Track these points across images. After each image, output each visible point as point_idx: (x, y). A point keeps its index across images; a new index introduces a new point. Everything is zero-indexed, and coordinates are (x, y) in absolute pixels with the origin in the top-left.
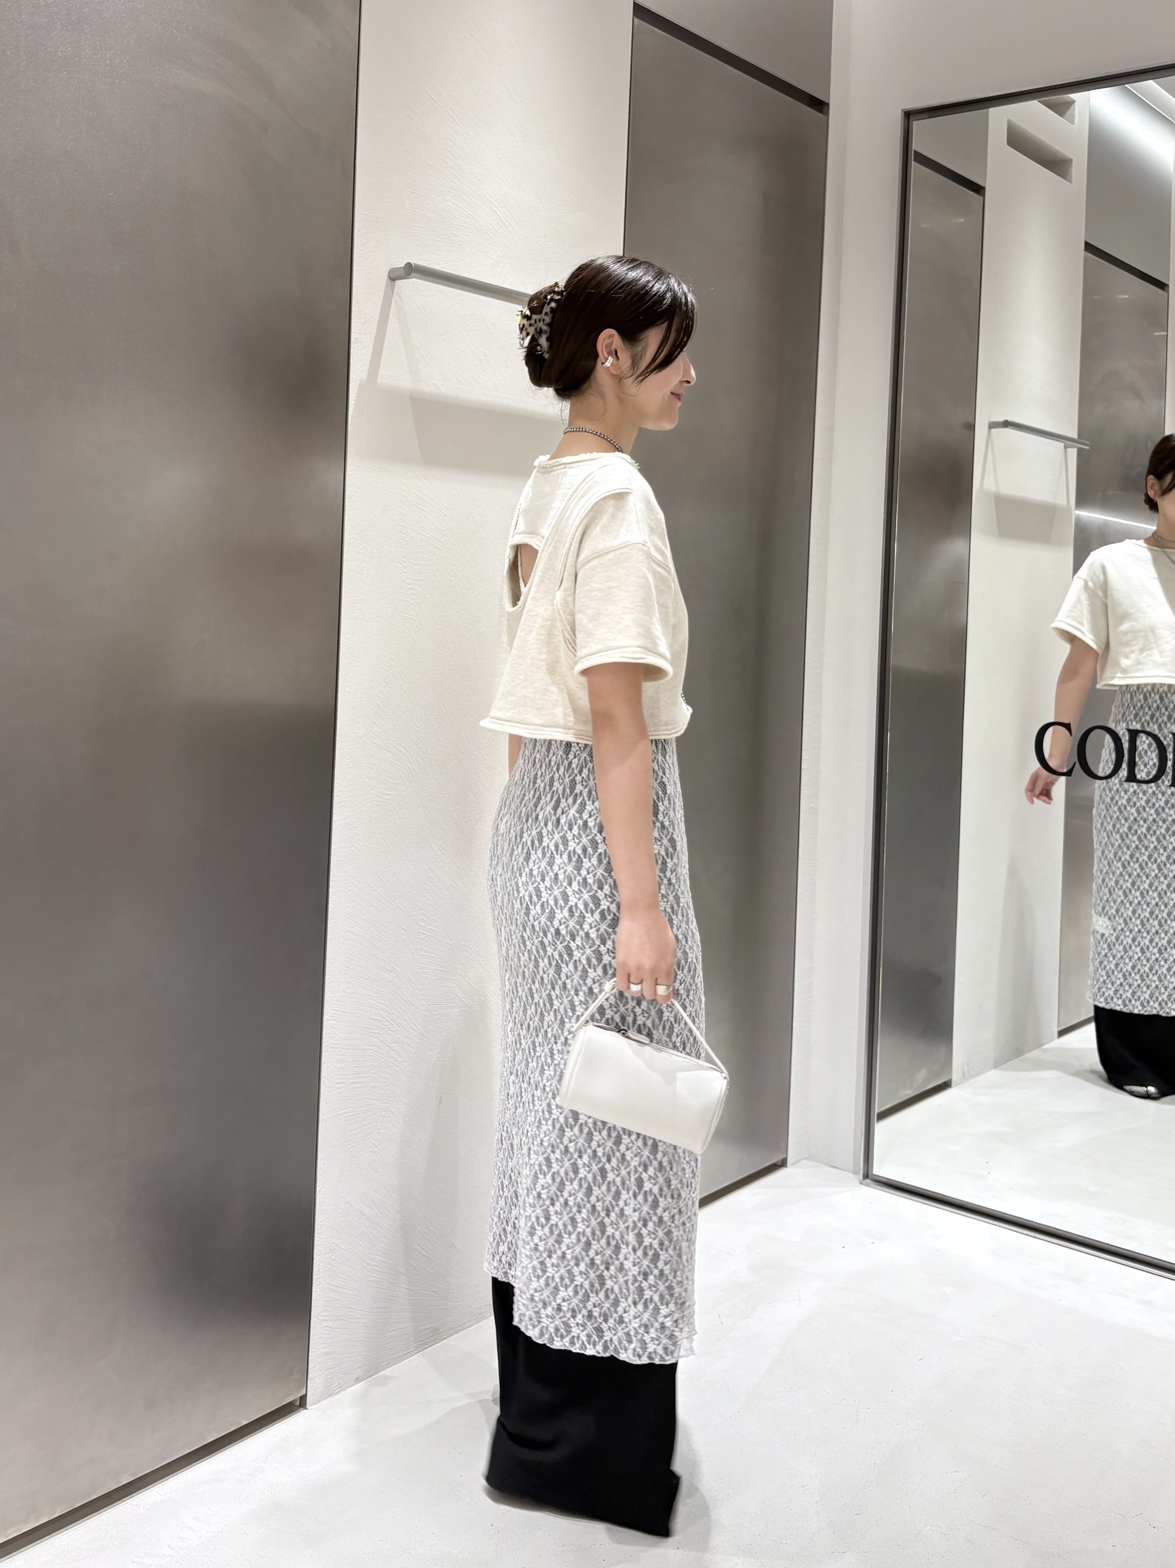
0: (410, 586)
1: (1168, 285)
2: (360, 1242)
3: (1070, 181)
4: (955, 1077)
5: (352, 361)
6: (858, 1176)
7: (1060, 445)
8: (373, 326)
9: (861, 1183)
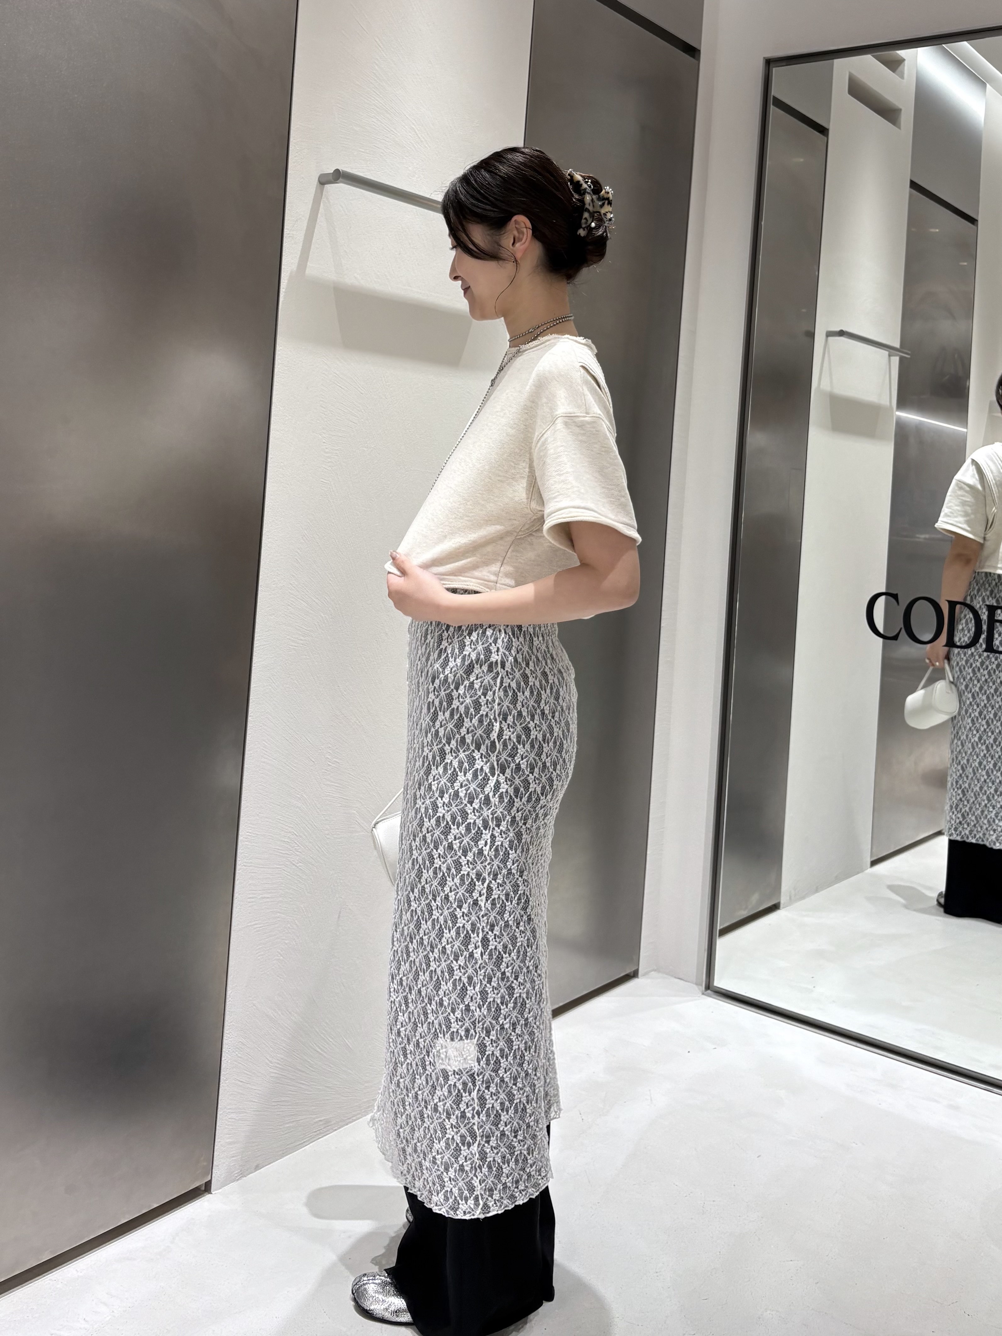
0: (327, 455)
1: (977, 221)
2: (264, 1042)
3: (899, 128)
4: (783, 900)
5: (284, 253)
6: (700, 987)
7: (885, 353)
8: (304, 224)
9: (703, 994)
